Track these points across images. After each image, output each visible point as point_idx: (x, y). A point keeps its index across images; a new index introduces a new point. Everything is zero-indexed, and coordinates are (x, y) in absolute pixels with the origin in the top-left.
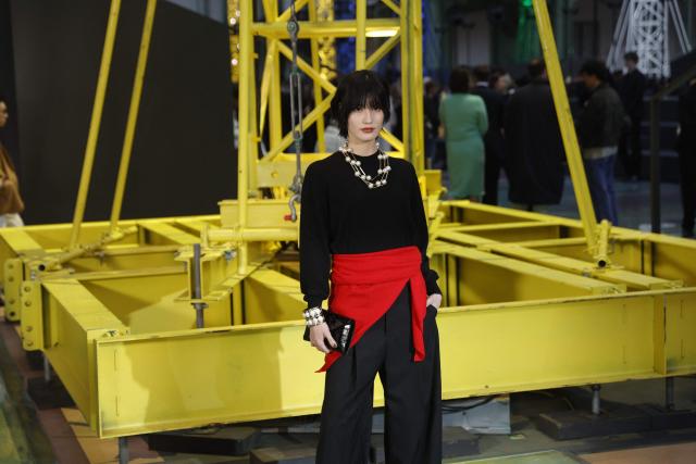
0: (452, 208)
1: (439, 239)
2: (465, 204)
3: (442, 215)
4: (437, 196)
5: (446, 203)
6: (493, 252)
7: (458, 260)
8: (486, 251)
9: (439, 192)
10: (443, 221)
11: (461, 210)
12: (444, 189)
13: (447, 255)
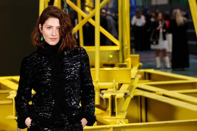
0: (145, 73)
1: (138, 88)
2: (151, 71)
3: (140, 76)
4: (137, 67)
5: (142, 71)
6: (164, 95)
7: (147, 99)
8: (160, 95)
9: (138, 65)
10: (140, 79)
11: (150, 74)
12: (141, 64)
13: (141, 97)
